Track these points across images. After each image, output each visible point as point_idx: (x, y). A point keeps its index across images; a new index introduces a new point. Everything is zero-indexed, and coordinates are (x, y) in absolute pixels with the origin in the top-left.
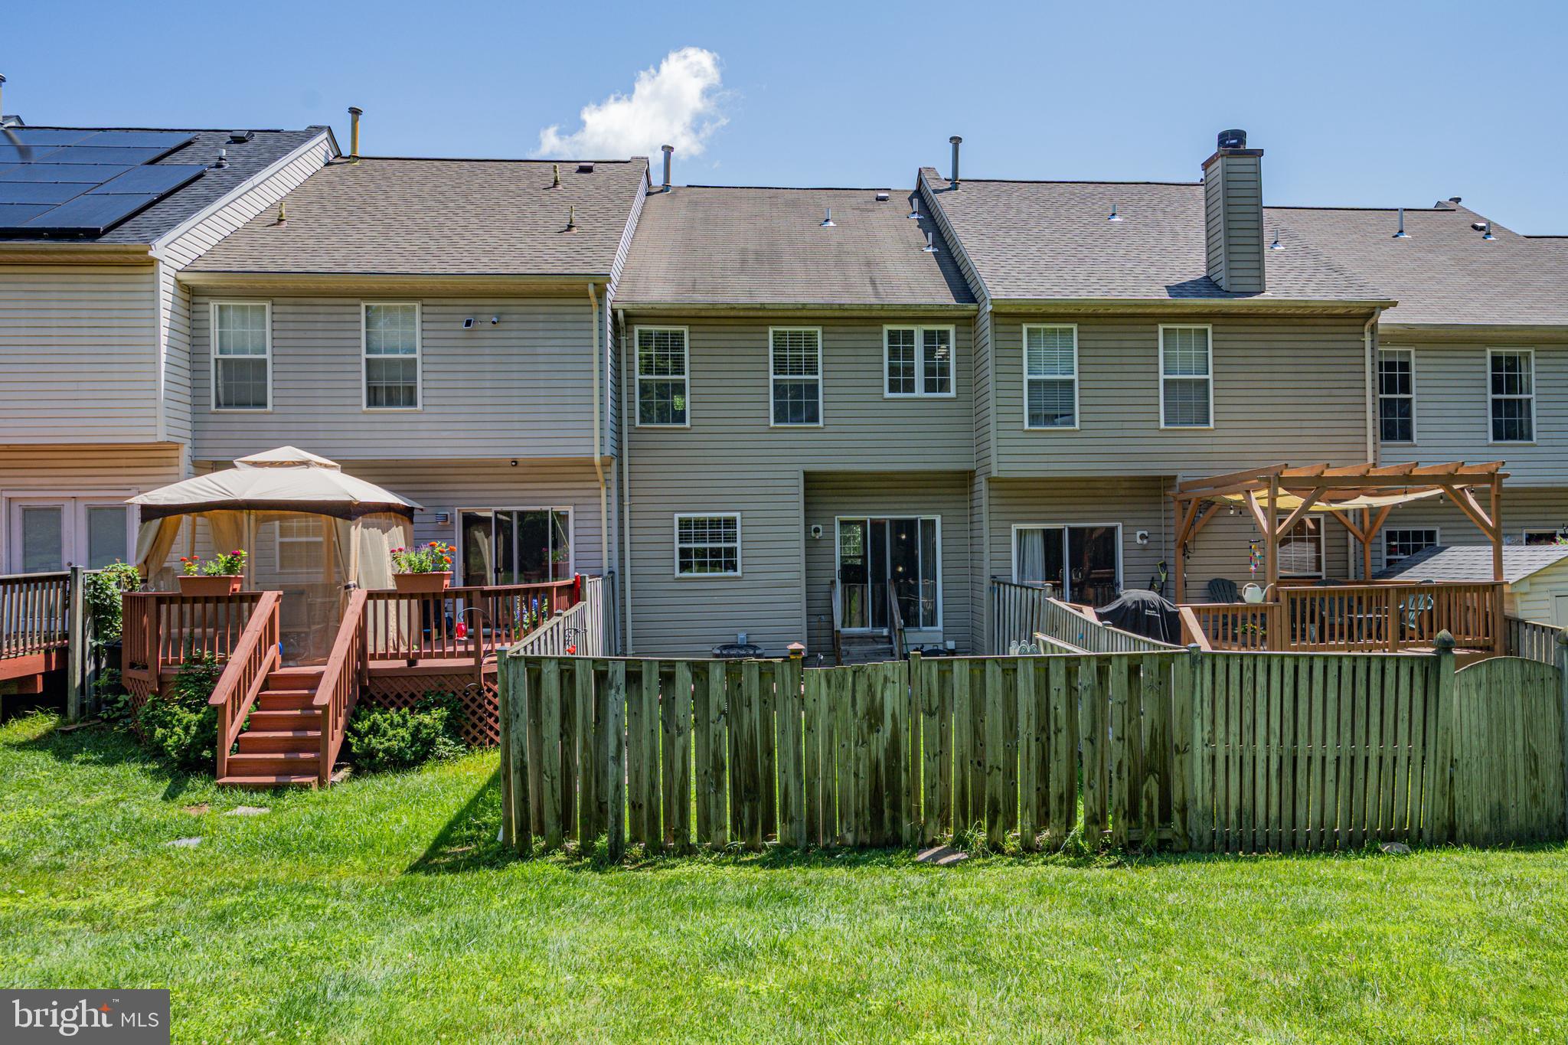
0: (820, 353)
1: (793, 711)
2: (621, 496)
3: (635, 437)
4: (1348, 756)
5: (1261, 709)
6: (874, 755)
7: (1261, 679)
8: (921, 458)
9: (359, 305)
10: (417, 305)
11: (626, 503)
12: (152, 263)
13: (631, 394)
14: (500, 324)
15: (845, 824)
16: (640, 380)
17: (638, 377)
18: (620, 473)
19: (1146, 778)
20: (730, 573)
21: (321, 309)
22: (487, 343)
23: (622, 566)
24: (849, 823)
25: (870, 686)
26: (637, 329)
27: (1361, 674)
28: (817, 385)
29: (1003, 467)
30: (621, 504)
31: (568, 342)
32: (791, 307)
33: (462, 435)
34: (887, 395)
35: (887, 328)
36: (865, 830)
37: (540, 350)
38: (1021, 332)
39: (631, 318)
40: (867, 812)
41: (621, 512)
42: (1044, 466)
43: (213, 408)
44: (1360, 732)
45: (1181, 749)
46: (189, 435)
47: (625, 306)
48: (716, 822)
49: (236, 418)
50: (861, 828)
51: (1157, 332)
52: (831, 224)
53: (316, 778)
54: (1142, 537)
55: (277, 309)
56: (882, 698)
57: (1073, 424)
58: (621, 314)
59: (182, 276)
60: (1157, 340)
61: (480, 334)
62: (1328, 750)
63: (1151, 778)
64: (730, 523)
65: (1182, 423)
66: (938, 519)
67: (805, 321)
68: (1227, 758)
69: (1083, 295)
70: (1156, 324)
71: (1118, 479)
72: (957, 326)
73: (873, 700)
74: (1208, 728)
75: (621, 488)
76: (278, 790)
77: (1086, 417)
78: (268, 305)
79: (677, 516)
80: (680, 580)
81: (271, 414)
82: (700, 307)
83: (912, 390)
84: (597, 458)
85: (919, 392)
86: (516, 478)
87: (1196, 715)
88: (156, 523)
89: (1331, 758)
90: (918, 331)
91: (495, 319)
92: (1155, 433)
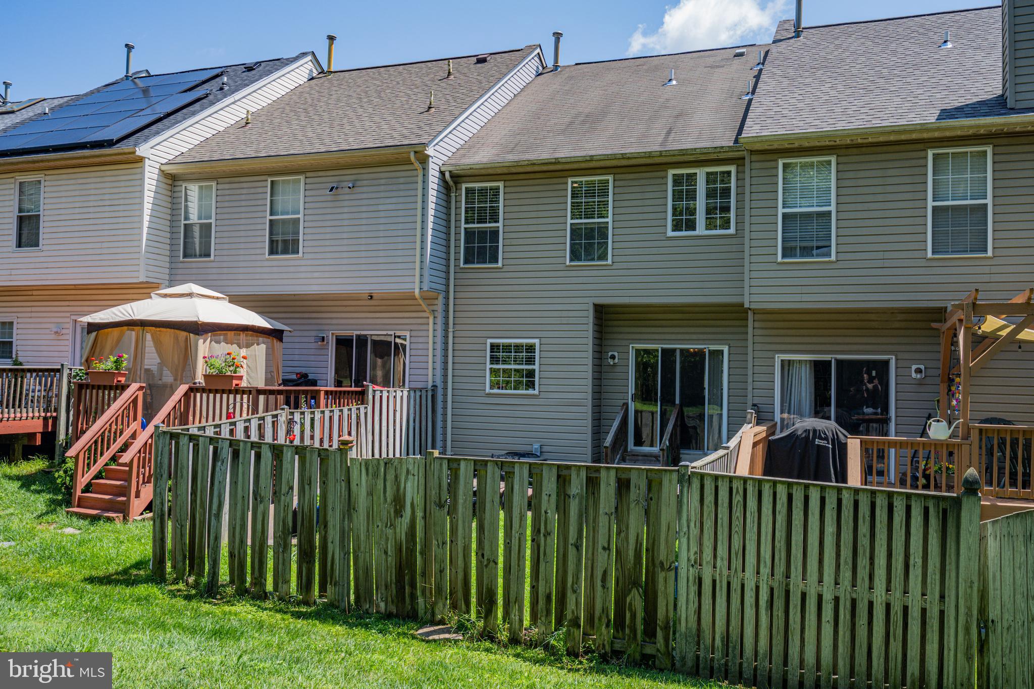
0: (610, 199)
1: (341, 493)
2: (446, 324)
3: (459, 275)
4: (848, 597)
5: (751, 535)
6: (398, 538)
7: (752, 504)
8: (699, 292)
9: (267, 181)
10: (302, 178)
11: (451, 330)
12: (141, 160)
13: (457, 240)
14: (355, 189)
15: (379, 595)
16: (465, 229)
17: (463, 226)
18: (447, 305)
19: (630, 591)
20: (530, 392)
21: (245, 185)
22: (346, 203)
23: (445, 382)
24: (382, 594)
25: (396, 477)
26: (464, 186)
27: (864, 509)
28: (607, 228)
29: (755, 298)
30: (446, 330)
31: (401, 200)
32: (580, 159)
33: (327, 275)
34: (670, 233)
35: (671, 172)
36: (393, 602)
37: (381, 207)
38: (777, 168)
39: (457, 178)
40: (393, 586)
41: (446, 337)
42: (798, 298)
43: (181, 258)
44: (863, 573)
45: (666, 566)
46: (167, 277)
47: (451, 168)
48: (283, 577)
49: (194, 265)
50: (390, 599)
51: (926, 158)
52: (674, 82)
53: (121, 515)
54: (919, 371)
55: (220, 187)
56: (405, 488)
57: (829, 255)
58: (447, 175)
59: (164, 168)
60: (926, 166)
61: (341, 197)
62: (825, 588)
63: (634, 591)
64: (530, 348)
65: (953, 252)
66: (726, 350)
67: (599, 171)
68: (714, 582)
69: (840, 126)
70: (925, 150)
71: (893, 312)
72: (738, 166)
73: (398, 489)
74: (694, 548)
75: (446, 317)
76: (94, 519)
77: (843, 248)
78: (214, 184)
79: (489, 341)
80: (489, 395)
81: (214, 262)
82: (507, 164)
83: (694, 229)
84: (417, 291)
85: (701, 229)
86: (372, 309)
87: (682, 534)
88: (94, 334)
89: (828, 597)
90: (701, 173)
91: (350, 185)
92: (923, 263)
